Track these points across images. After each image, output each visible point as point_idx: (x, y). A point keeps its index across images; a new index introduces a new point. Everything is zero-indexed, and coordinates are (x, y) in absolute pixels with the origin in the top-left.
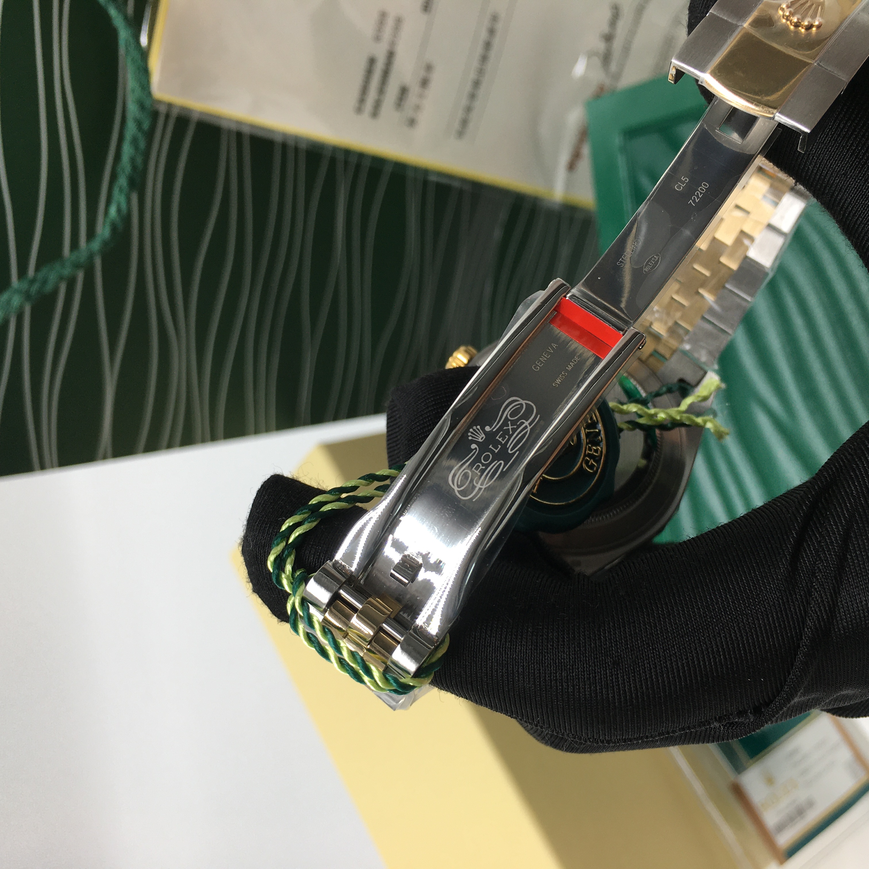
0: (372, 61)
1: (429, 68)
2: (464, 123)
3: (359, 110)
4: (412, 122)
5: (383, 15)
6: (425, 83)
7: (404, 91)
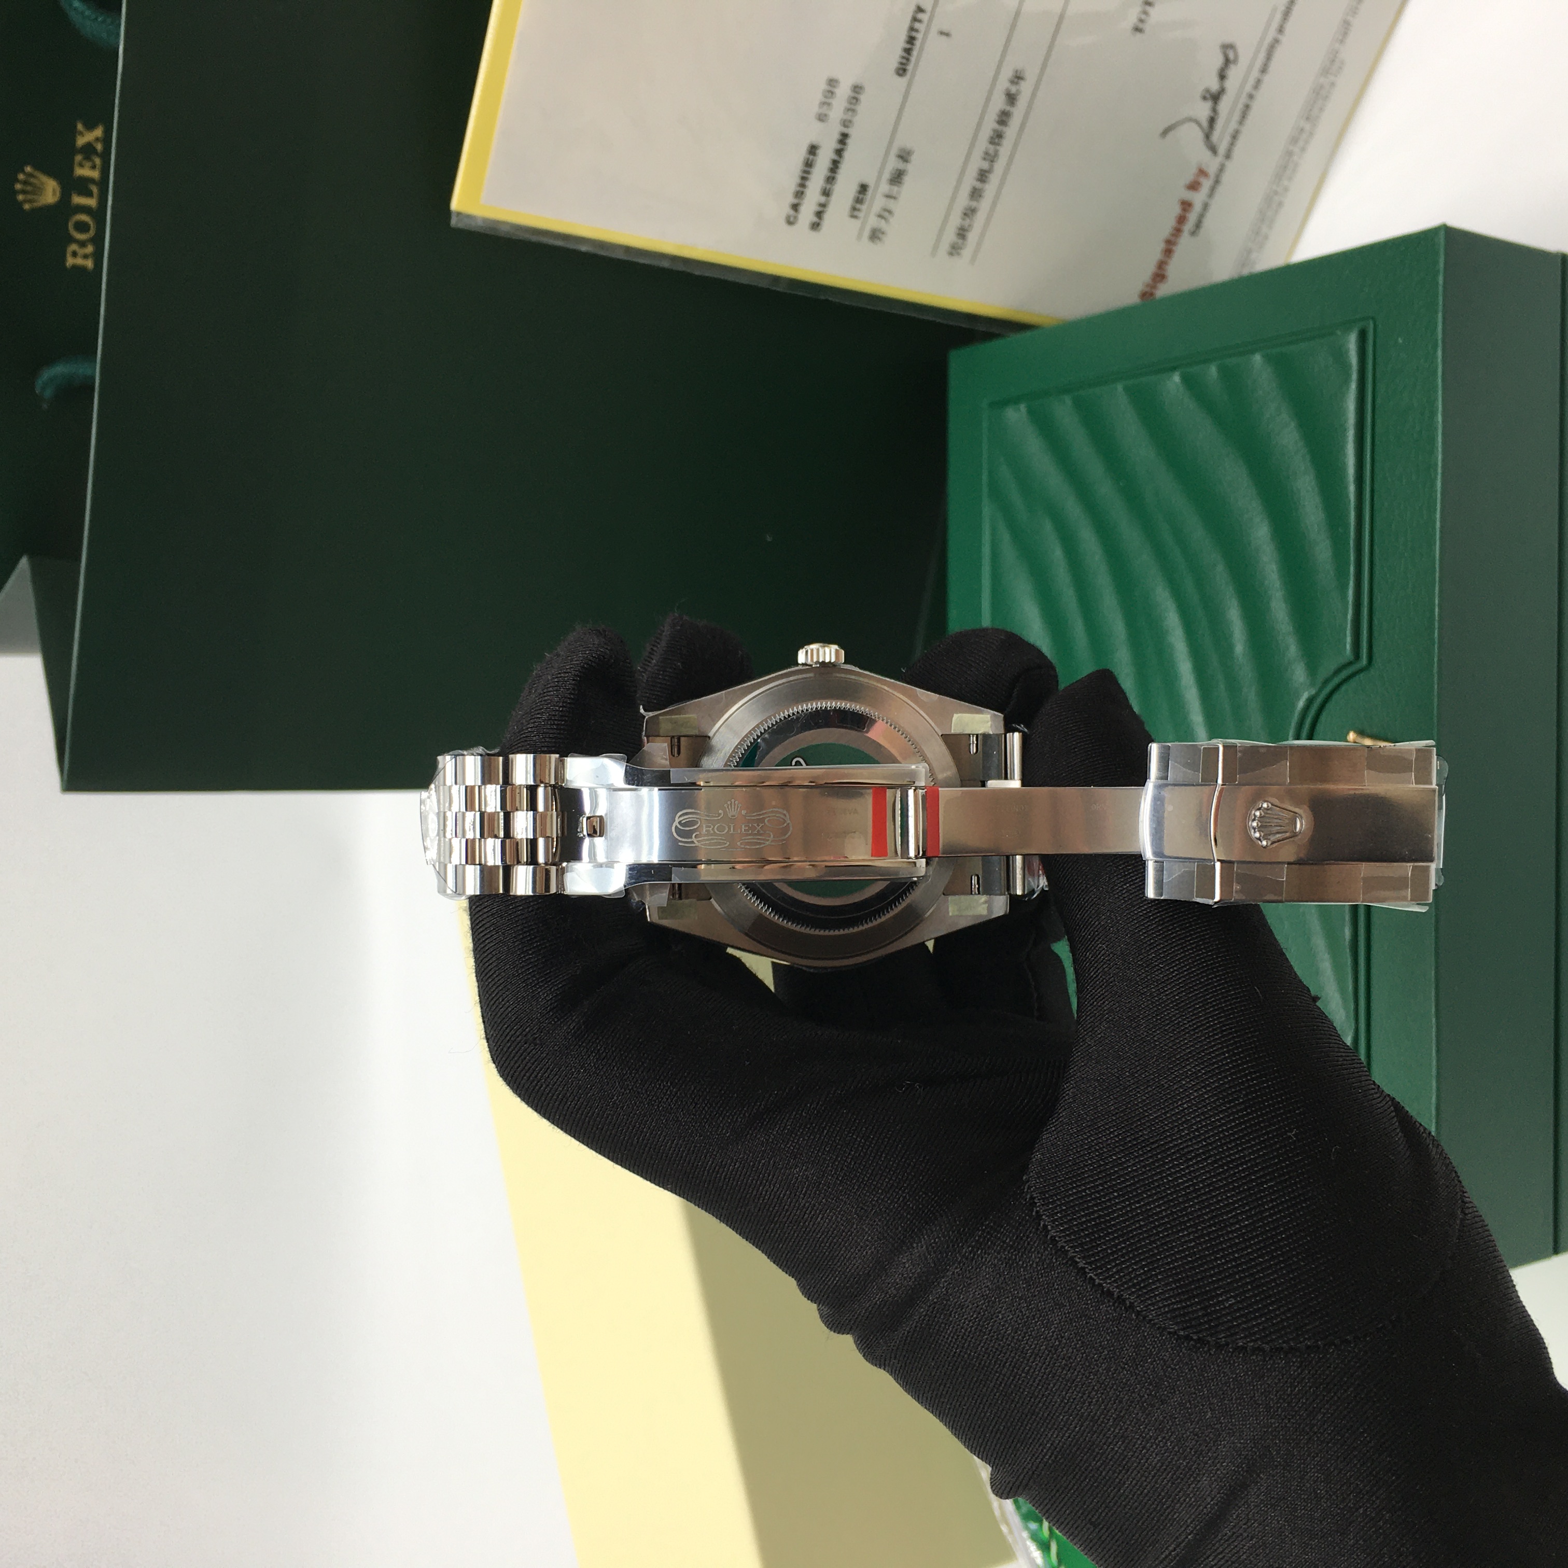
0: (813, 150)
1: (904, 156)
2: (962, 233)
3: (790, 222)
4: (875, 235)
5: (832, 82)
6: (897, 178)
7: (863, 188)
